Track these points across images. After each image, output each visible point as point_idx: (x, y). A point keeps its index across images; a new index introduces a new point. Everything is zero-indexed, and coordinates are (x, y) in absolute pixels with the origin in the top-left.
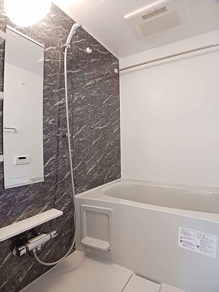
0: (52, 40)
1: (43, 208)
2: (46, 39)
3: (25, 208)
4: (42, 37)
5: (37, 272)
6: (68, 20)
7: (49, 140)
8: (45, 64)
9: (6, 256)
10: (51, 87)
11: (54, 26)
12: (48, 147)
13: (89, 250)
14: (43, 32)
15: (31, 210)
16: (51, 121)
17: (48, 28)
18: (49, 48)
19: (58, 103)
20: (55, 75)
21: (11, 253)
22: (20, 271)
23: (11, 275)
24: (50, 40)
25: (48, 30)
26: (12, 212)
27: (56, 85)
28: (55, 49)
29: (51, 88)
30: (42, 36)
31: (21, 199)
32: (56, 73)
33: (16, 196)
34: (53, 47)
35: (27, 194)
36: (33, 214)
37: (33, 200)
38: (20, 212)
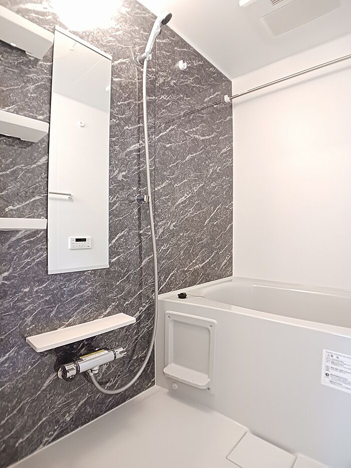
0: (123, 48)
1: (105, 311)
2: (115, 47)
3: (78, 307)
4: (108, 44)
5: (93, 411)
6: (149, 18)
7: (117, 205)
8: (113, 86)
9: (47, 378)
10: (122, 121)
11: (127, 27)
12: (116, 216)
13: (176, 386)
14: (111, 36)
15: (86, 311)
16: (121, 175)
17: (118, 30)
18: (119, 61)
19: (132, 146)
20: (129, 103)
21: (54, 375)
22: (68, 404)
23: (54, 408)
24: (120, 48)
25: (118, 33)
26: (58, 312)
27: (130, 119)
28: (128, 62)
29: (122, 123)
30: (108, 42)
31: (72, 293)
32: (130, 101)
33: (65, 287)
34: (125, 60)
35: (82, 286)
36: (90, 318)
37: (91, 297)
38: (70, 313)
